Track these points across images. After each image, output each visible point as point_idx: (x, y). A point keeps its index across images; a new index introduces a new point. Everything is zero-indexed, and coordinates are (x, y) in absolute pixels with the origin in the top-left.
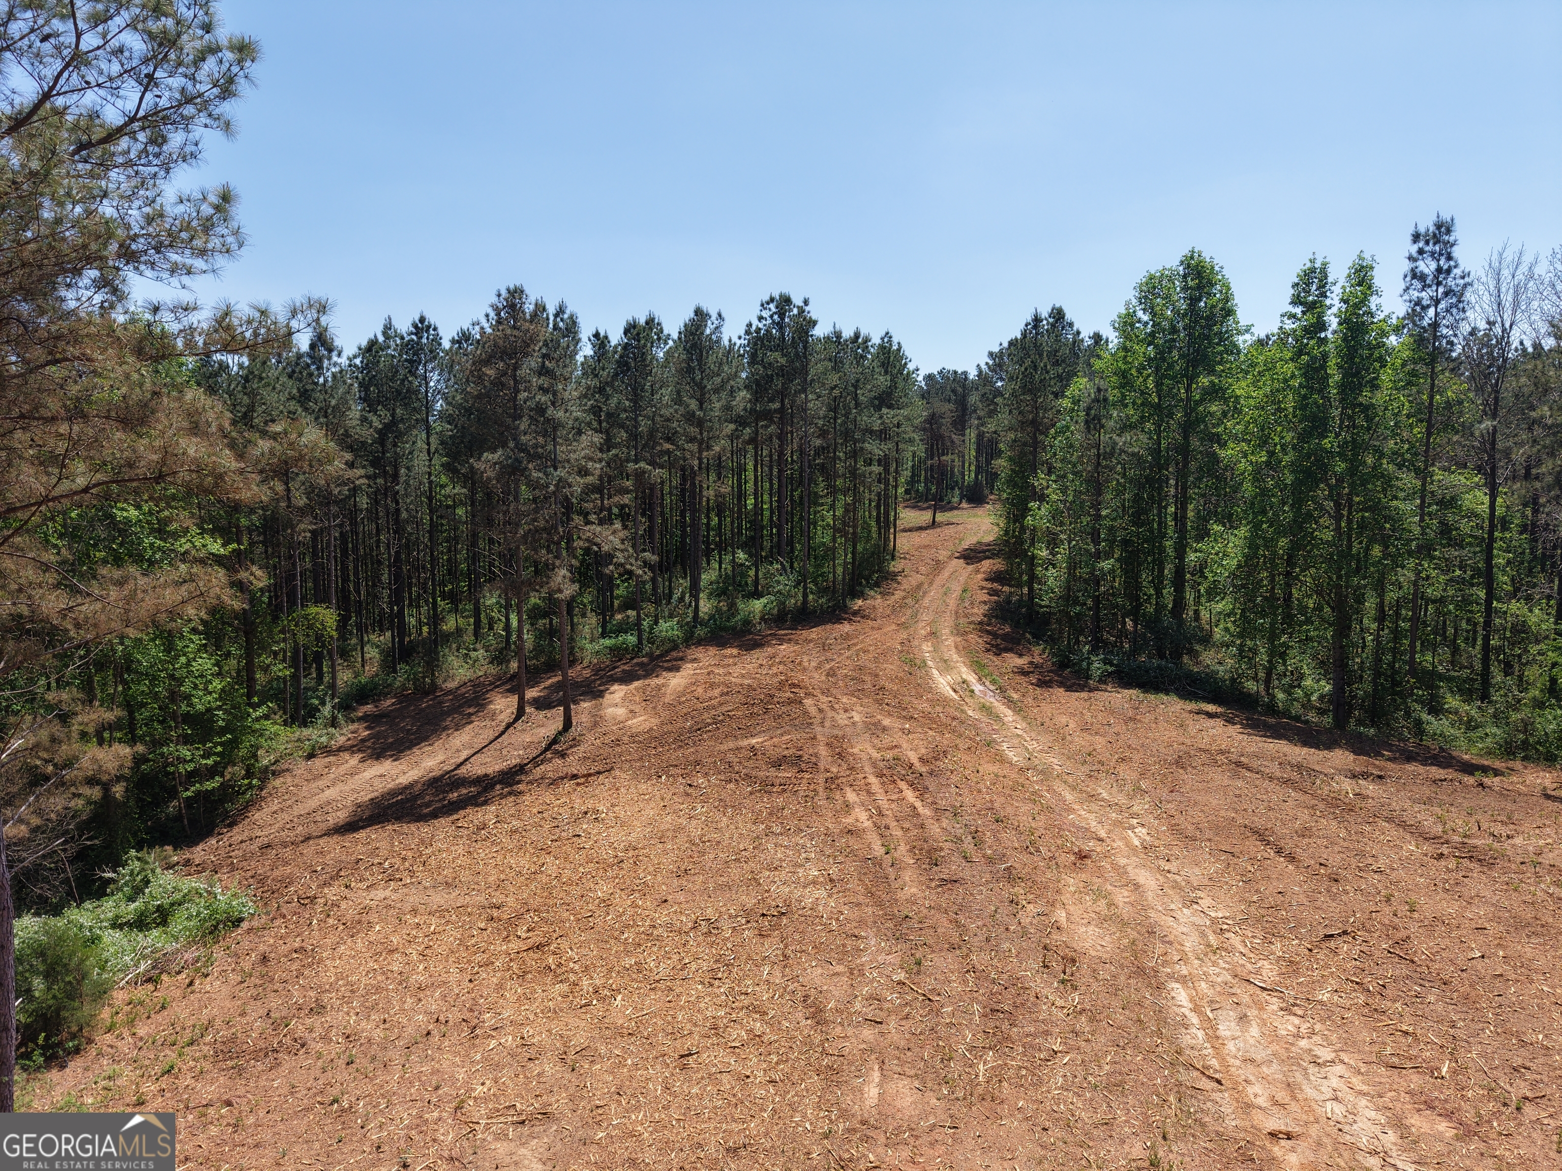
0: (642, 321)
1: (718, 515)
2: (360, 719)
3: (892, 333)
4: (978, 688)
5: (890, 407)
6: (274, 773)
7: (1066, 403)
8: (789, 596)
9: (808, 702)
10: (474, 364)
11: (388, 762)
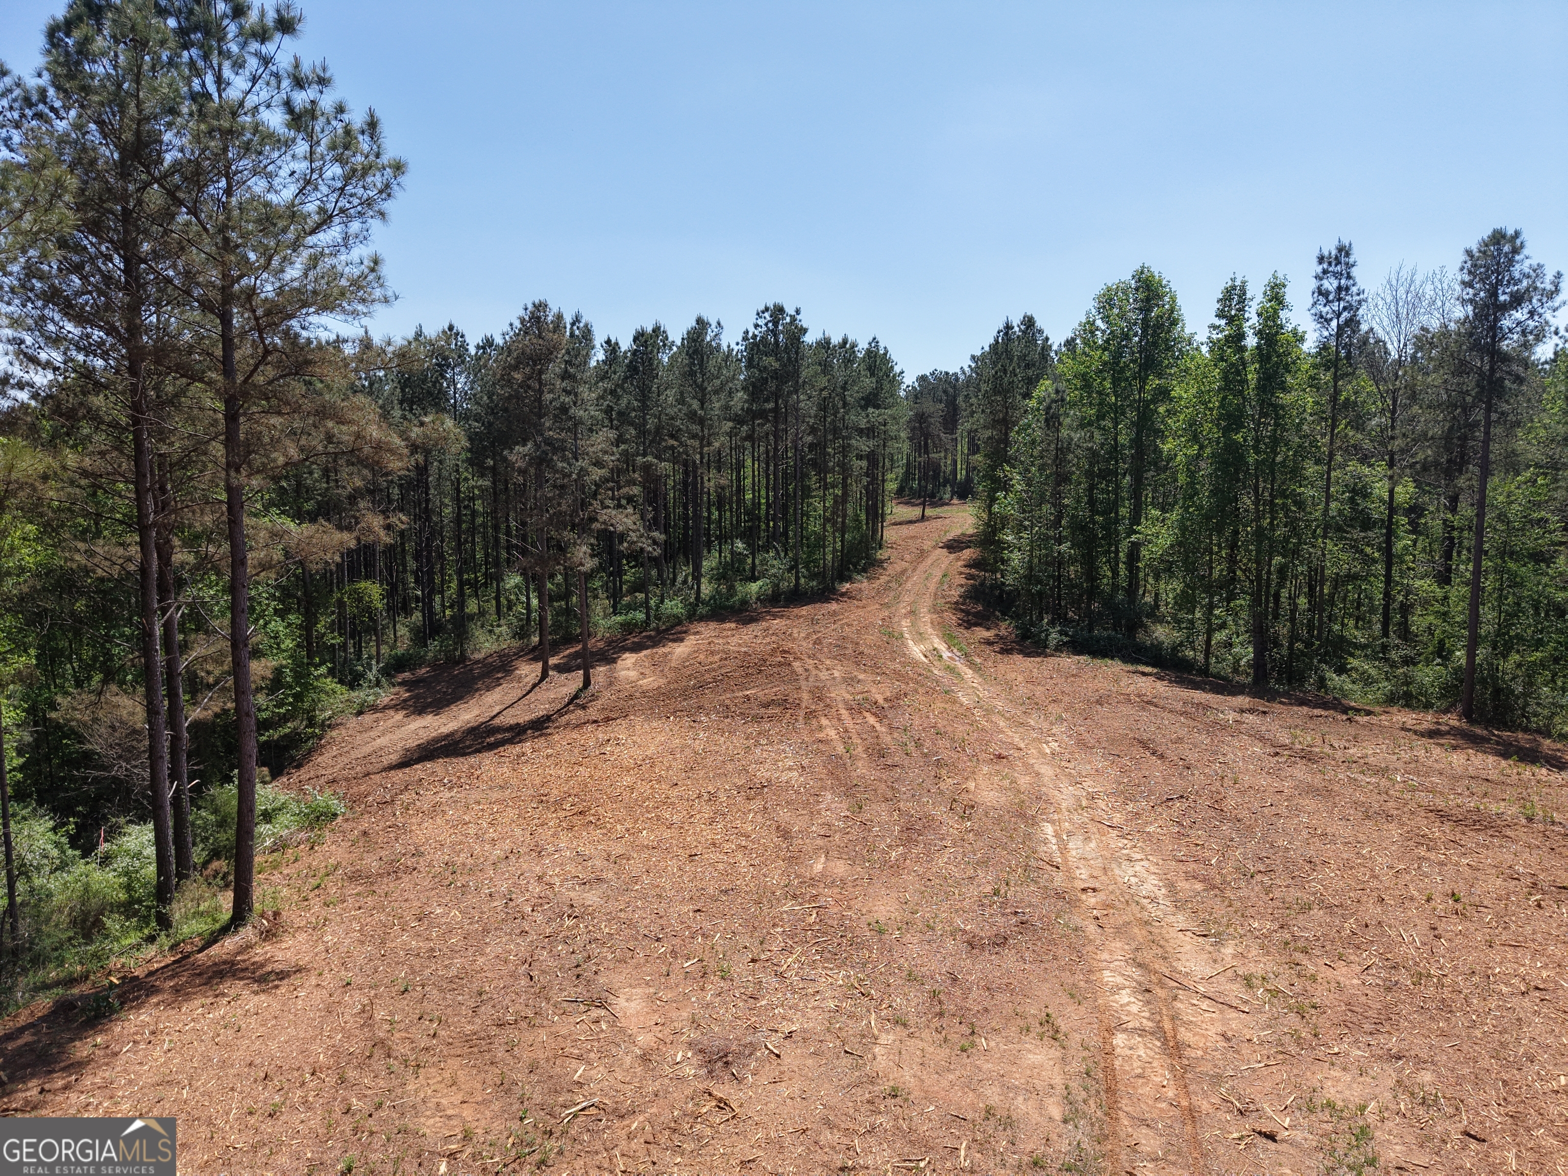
0: (649, 330)
1: (719, 509)
2: (400, 684)
3: (878, 338)
4: (946, 654)
5: (877, 407)
6: (329, 726)
7: (1033, 403)
8: (783, 579)
9: (796, 664)
10: (504, 369)
11: (430, 716)
